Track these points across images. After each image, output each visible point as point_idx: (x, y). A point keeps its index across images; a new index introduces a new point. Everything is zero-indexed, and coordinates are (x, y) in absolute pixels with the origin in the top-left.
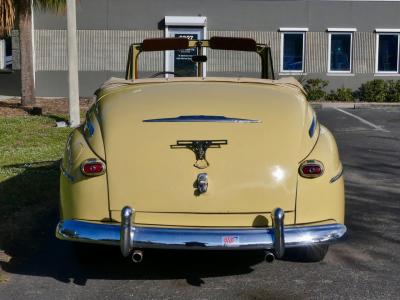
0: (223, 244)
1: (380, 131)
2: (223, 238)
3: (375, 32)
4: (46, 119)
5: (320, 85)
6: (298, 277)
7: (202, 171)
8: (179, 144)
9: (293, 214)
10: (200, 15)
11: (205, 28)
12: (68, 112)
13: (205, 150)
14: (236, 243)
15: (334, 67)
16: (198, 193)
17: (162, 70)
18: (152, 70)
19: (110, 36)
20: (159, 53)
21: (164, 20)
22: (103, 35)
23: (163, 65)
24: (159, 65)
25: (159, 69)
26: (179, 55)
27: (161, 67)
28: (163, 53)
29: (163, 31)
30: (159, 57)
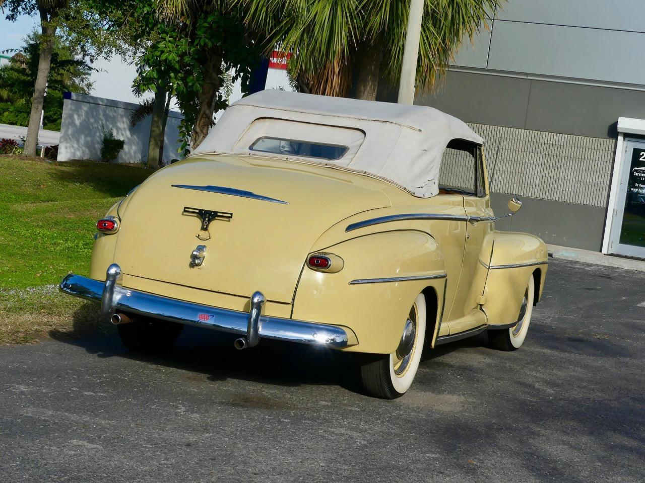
0: (197, 319)
2: (200, 314)
7: (202, 243)
8: (186, 211)
9: (290, 306)
13: (210, 221)
14: (210, 321)
16: (193, 265)
17: (604, 205)
18: (588, 204)
19: (527, 140)
20: (603, 177)
21: (616, 123)
22: (516, 137)
23: (606, 197)
24: (600, 196)
25: (599, 203)
26: (637, 185)
27: (603, 199)
28: (609, 177)
29: (614, 141)
30: (602, 182)
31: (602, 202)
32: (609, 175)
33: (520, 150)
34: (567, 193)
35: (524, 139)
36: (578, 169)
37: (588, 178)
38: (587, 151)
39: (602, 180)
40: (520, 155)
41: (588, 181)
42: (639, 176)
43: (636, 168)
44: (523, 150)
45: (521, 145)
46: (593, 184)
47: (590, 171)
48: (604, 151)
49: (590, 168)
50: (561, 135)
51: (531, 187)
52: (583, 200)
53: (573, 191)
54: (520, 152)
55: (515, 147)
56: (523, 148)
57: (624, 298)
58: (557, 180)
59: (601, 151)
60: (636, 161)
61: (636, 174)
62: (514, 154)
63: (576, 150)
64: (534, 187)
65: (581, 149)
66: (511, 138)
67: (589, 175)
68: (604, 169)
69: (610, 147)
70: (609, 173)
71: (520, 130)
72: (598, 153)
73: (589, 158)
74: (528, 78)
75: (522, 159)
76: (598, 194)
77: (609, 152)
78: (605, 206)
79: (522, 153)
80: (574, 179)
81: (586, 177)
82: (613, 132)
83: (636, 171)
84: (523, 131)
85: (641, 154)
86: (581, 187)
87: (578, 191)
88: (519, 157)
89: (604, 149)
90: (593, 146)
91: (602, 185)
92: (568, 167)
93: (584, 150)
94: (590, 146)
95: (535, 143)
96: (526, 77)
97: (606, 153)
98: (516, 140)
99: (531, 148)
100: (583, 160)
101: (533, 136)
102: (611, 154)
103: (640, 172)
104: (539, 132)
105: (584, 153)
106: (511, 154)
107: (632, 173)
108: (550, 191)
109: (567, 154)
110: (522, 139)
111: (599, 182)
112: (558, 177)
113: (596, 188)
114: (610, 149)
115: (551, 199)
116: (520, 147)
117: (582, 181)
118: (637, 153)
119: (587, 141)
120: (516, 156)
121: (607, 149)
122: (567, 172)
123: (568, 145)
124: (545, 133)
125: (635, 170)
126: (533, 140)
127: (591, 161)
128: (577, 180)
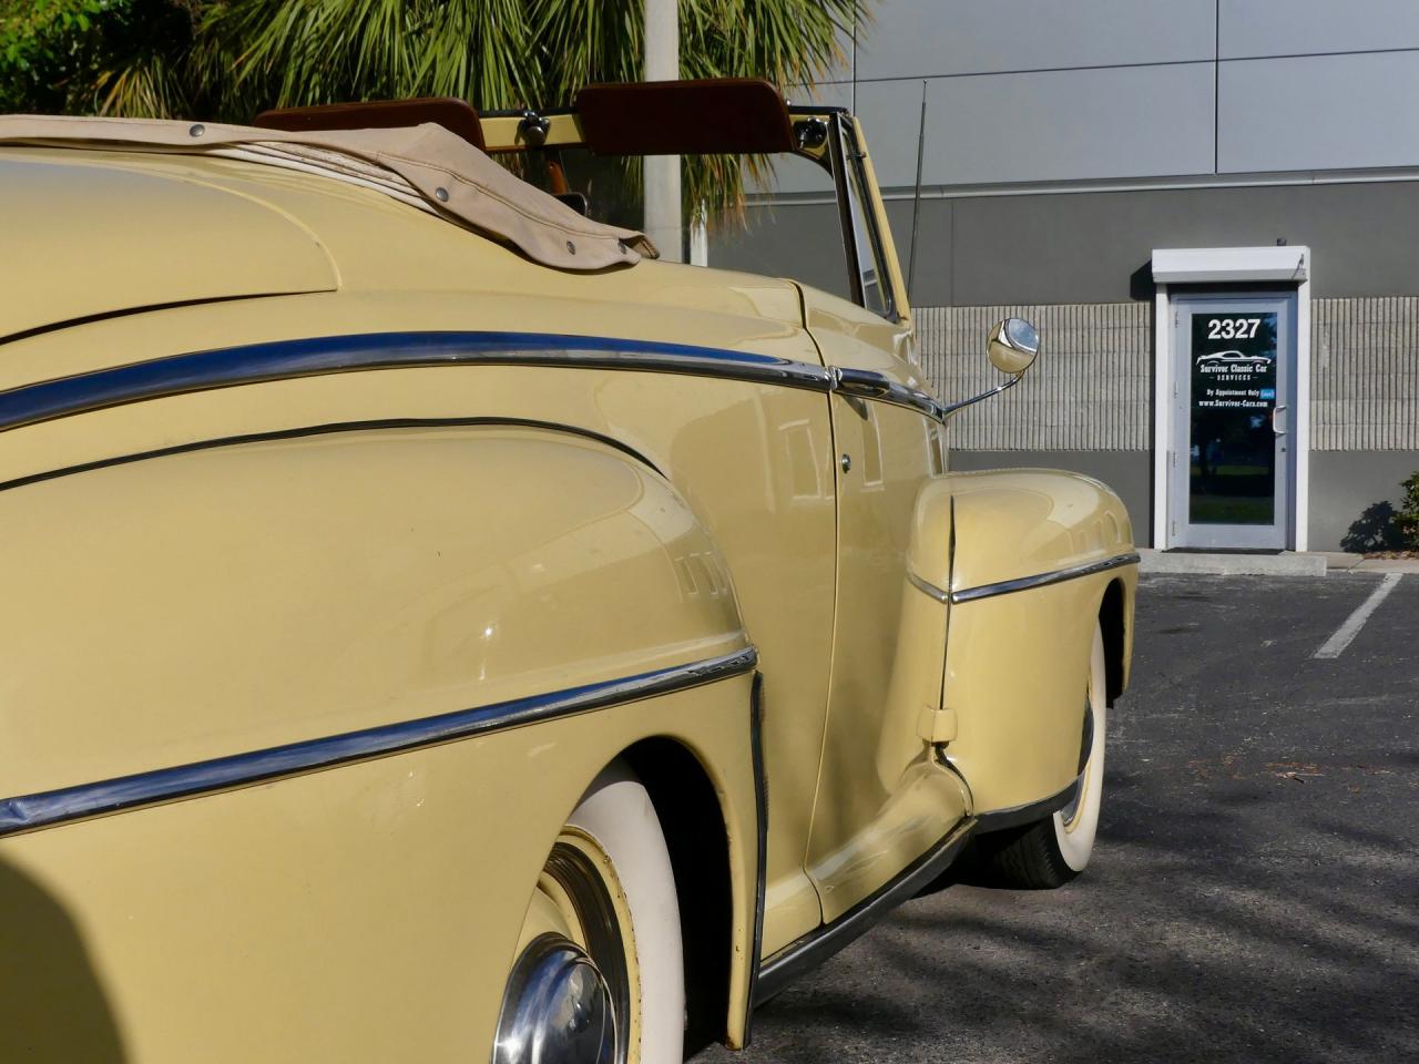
10: (1280, 243)
11: (1304, 291)
17: (1144, 445)
18: (1109, 447)
19: (961, 328)
20: (1134, 384)
21: (1149, 266)
22: (936, 326)
23: (1147, 427)
24: (1134, 427)
25: (1134, 442)
26: (1210, 392)
27: (1141, 433)
28: (1148, 384)
29: (1148, 304)
30: (1134, 397)
31: (1140, 438)
32: (1148, 379)
33: (948, 352)
34: (1061, 431)
35: (955, 328)
36: (1080, 375)
37: (1104, 391)
38: (1092, 334)
39: (1134, 392)
40: (948, 363)
41: (1104, 398)
42: (1212, 374)
43: (1204, 357)
44: (955, 352)
45: (949, 342)
46: (1116, 403)
47: (1104, 376)
48: (1129, 330)
49: (1104, 369)
50: (1032, 307)
51: (983, 427)
52: (1097, 441)
53: (1073, 423)
54: (948, 357)
55: (936, 347)
56: (955, 348)
57: (1269, 643)
58: (1037, 405)
59: (1123, 331)
60: (1201, 342)
61: (1205, 369)
62: (936, 362)
63: (1068, 335)
64: (989, 427)
65: (1080, 333)
66: (925, 328)
67: (1104, 385)
68: (1135, 368)
69: (1141, 319)
70: (1148, 374)
71: (943, 309)
72: (1117, 336)
73: (1099, 348)
74: (946, 195)
75: (954, 372)
76: (1128, 423)
77: (1142, 330)
78: (1147, 448)
79: (955, 357)
80: (1073, 399)
81: (1098, 390)
82: (1143, 285)
83: (1205, 362)
84: (949, 310)
85: (1211, 325)
86: (1091, 413)
87: (1085, 423)
88: (948, 368)
89: (1129, 325)
90: (1105, 323)
91: (1134, 403)
92: (1055, 375)
93: (1086, 334)
94: (1098, 322)
95: (978, 332)
96: (939, 195)
97: (1135, 333)
98: (937, 332)
99: (972, 346)
100: (1086, 355)
101: (972, 319)
102: (1144, 334)
103: (1213, 365)
104: (984, 309)
105: (1086, 339)
106: (931, 364)
107: (1195, 368)
108: (1025, 431)
109: (1050, 347)
110: (949, 328)
111: (1128, 398)
112: (1037, 398)
113: (1122, 411)
114: (1141, 324)
115: (1030, 447)
116: (949, 347)
117: (1091, 399)
118: (1200, 324)
119: (1089, 313)
120: (942, 364)
121: (1135, 324)
122: (1055, 384)
123: (1050, 327)
124: (996, 308)
125: (1203, 362)
126: (972, 326)
127: (1104, 355)
128: (1079, 399)
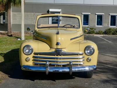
1: (110, 43)
3: (109, 15)
4: (15, 38)
5: (94, 29)
6: (86, 82)
10: (59, 9)
11: (61, 13)
12: (21, 36)
15: (98, 24)
21: (49, 10)
71: (32, 13)
107: (52, 19)
